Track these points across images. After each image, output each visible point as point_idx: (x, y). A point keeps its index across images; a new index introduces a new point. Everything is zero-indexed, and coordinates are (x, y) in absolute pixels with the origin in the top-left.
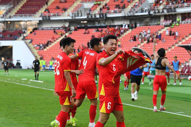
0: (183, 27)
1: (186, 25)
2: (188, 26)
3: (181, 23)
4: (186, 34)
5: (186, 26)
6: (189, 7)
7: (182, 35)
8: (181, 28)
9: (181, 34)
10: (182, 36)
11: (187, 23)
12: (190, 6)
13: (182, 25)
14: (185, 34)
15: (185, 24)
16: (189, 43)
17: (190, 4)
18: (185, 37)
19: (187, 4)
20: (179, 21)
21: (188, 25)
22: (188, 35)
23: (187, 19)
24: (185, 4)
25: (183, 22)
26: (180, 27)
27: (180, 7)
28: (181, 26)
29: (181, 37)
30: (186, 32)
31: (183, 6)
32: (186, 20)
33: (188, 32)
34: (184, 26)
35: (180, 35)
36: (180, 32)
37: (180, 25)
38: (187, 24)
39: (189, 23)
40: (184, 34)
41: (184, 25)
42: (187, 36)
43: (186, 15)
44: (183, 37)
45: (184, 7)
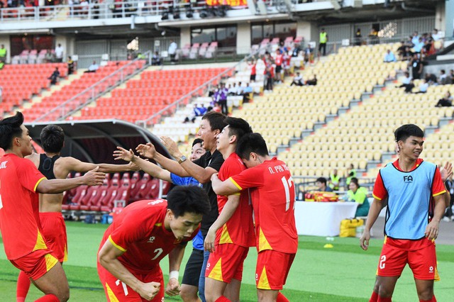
0: (14, 73)
1: (23, 67)
2: (29, 71)
3: (11, 63)
4: (23, 92)
5: (23, 71)
6: (30, 18)
7: (14, 95)
8: (9, 77)
9: (11, 93)
10: (13, 98)
11: (27, 62)
12: (33, 15)
13: (11, 68)
14: (20, 94)
15: (20, 66)
16: (34, 119)
17: (33, 10)
18: (20, 103)
19: (27, 10)
20: (6, 55)
21: (29, 67)
22: (29, 97)
23: (25, 52)
24: (21, 10)
25: (17, 58)
26: (8, 73)
27: (4, 17)
28: (11, 71)
29: (11, 101)
30: (24, 89)
31: (14, 14)
32: (25, 55)
33: (30, 89)
34: (17, 71)
35: (8, 95)
36: (9, 87)
37: (7, 66)
38: (26, 65)
39: (31, 62)
40: (17, 92)
41: (17, 68)
42: (25, 100)
43: (24, 39)
44: (17, 100)
45: (17, 16)
